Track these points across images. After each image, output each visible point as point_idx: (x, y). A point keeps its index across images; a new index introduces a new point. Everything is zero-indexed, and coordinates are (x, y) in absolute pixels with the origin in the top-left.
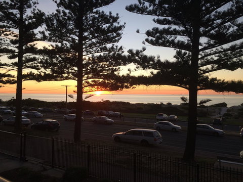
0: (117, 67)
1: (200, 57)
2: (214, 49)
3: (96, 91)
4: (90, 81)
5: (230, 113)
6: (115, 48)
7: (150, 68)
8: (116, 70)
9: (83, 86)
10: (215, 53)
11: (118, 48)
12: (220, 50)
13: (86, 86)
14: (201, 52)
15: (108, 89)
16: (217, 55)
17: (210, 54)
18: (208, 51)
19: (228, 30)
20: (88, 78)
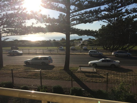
0: (24, 21)
1: (71, 16)
2: (77, 13)
3: (10, 35)
4: (5, 29)
5: (84, 43)
6: (21, 8)
7: (45, 22)
8: (23, 23)
9: (1, 33)
10: (78, 15)
11: (23, 8)
12: (80, 13)
13: (3, 33)
14: (71, 14)
15: (19, 34)
16: (79, 16)
17: (76, 16)
18: (74, 13)
19: (84, 3)
20: (4, 27)
